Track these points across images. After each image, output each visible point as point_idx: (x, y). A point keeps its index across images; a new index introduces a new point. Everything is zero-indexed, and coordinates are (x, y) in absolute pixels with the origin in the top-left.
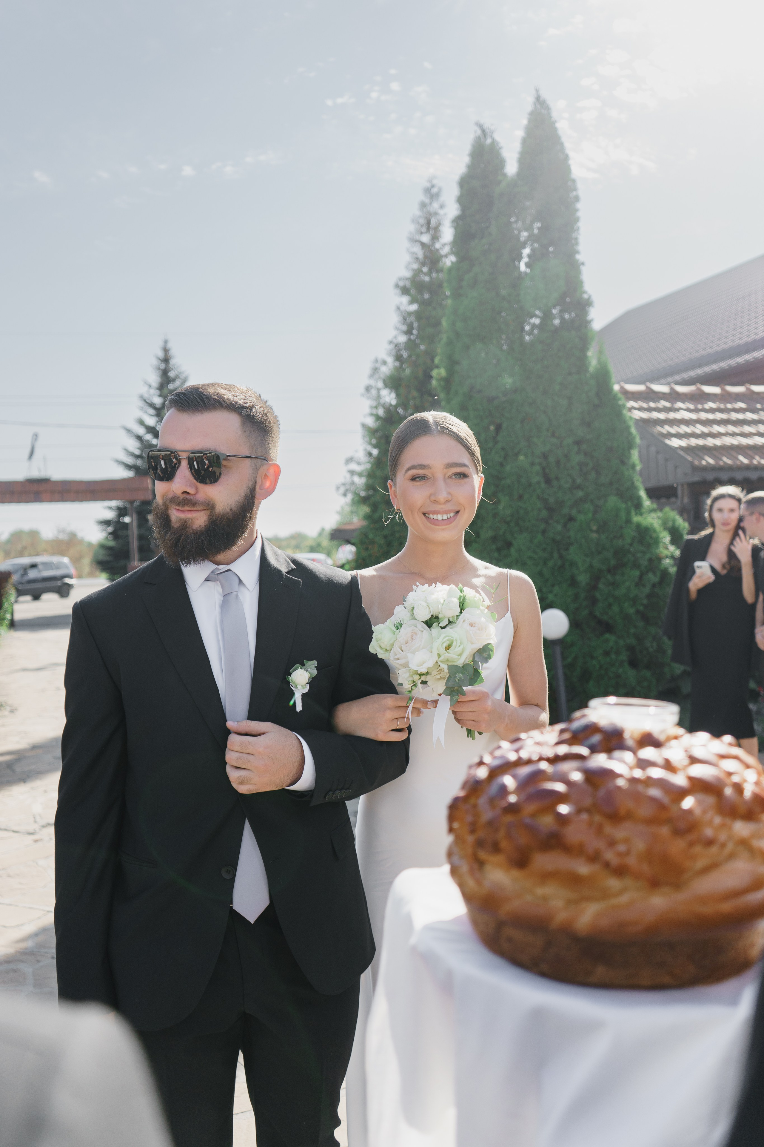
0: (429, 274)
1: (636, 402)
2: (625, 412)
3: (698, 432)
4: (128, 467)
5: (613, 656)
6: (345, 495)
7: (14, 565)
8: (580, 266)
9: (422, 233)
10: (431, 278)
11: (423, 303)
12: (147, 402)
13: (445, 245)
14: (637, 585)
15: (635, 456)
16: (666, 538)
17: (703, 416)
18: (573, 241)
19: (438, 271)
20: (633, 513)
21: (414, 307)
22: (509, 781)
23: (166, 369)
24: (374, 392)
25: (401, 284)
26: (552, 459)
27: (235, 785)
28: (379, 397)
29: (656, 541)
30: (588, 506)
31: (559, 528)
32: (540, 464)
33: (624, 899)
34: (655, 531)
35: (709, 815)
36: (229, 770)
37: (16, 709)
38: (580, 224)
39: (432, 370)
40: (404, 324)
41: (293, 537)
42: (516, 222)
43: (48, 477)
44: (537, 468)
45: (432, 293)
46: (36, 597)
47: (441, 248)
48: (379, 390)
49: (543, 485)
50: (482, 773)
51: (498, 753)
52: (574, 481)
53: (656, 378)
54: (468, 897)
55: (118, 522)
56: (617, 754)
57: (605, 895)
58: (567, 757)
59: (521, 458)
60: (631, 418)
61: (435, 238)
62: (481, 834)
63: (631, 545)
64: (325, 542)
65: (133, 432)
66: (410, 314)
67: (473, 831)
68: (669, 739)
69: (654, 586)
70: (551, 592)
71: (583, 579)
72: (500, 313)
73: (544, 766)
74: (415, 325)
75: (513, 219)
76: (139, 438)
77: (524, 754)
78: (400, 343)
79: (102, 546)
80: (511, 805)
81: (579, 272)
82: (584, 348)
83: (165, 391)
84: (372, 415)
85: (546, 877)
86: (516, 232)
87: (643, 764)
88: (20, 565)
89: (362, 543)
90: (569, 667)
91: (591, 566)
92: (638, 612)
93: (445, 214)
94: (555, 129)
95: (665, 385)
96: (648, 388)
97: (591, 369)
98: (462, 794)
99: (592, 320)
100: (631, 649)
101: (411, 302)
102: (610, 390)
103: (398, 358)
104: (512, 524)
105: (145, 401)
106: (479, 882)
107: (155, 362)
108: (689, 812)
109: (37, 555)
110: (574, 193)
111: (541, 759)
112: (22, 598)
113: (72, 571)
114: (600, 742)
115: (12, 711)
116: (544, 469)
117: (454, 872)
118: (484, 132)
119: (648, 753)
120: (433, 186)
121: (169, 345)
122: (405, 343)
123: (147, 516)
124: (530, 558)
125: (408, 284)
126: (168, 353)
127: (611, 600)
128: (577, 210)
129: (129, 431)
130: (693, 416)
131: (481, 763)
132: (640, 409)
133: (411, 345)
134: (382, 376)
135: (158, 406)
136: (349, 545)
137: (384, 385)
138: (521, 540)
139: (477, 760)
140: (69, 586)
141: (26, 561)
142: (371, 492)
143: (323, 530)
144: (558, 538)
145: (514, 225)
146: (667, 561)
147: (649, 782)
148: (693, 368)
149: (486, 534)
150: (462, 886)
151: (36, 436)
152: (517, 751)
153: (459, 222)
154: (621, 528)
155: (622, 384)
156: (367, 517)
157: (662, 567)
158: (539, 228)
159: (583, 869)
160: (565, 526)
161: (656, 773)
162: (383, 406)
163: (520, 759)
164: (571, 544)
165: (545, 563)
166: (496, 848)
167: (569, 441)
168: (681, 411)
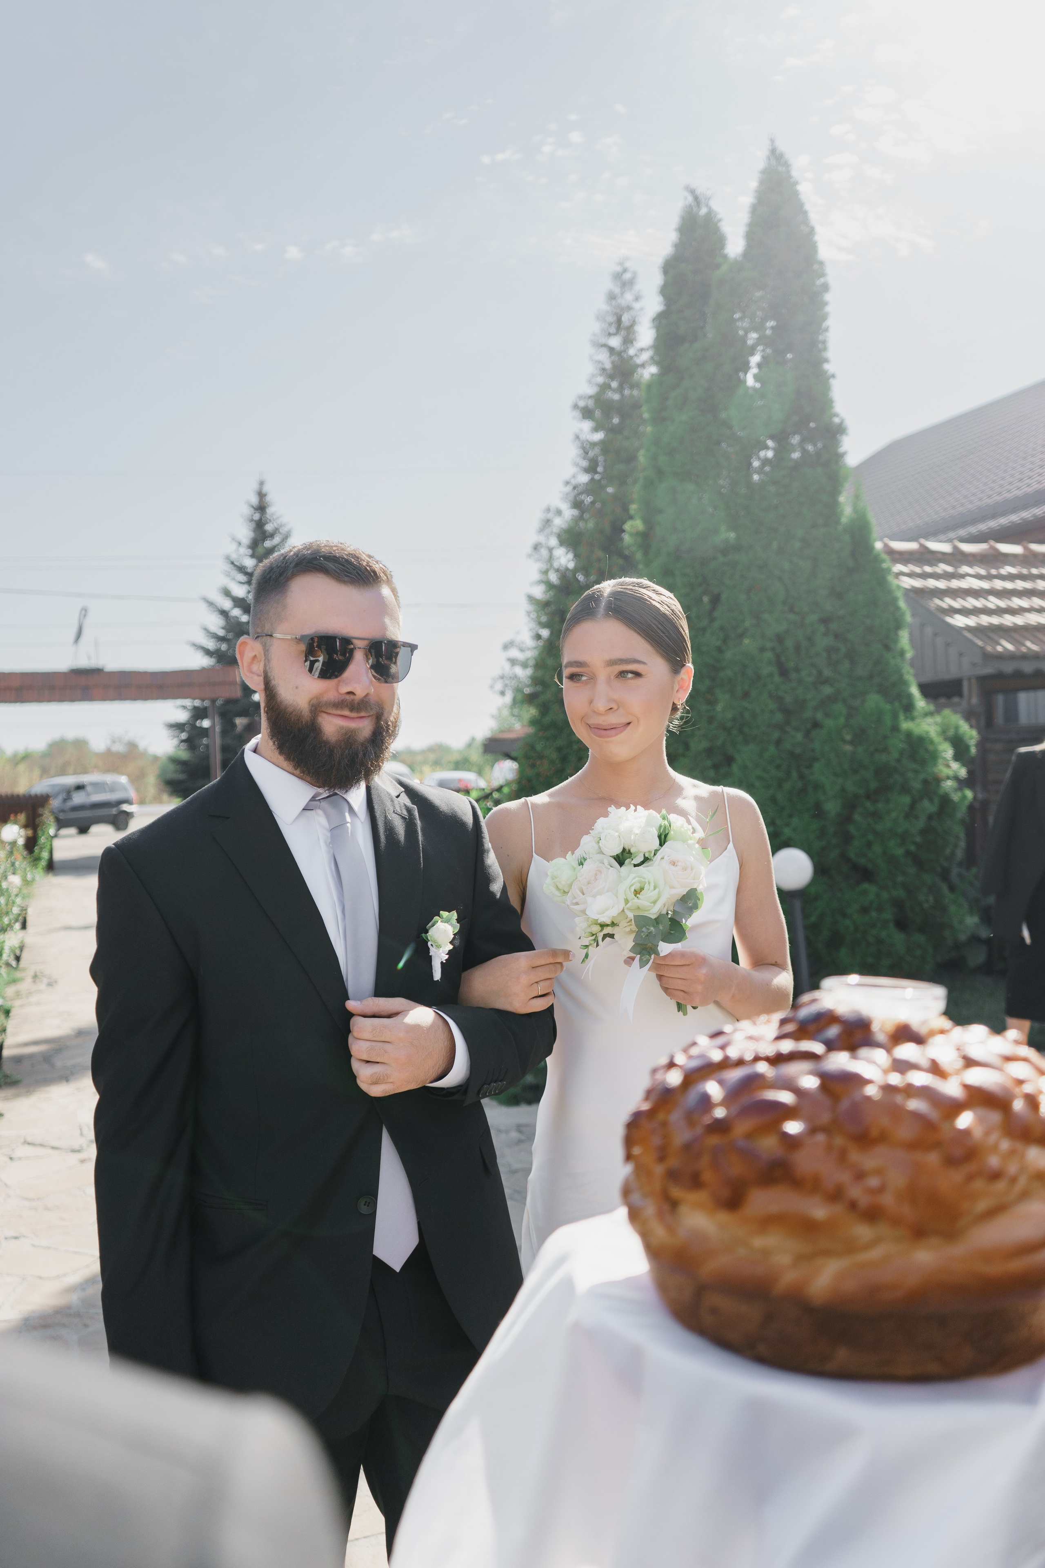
0: (620, 389)
1: (905, 565)
2: (891, 579)
3: (991, 606)
4: (208, 653)
5: (874, 914)
6: (503, 693)
7: (54, 786)
8: (829, 379)
9: (610, 334)
10: (622, 395)
11: (612, 431)
12: (235, 566)
13: (642, 350)
14: (907, 816)
15: (904, 639)
16: (947, 751)
17: (999, 584)
18: (820, 346)
19: (632, 387)
20: (902, 717)
21: (599, 436)
22: (713, 1089)
23: (261, 519)
24: (544, 552)
25: (582, 404)
26: (789, 643)
27: (363, 1086)
28: (551, 558)
29: (934, 756)
30: (839, 707)
31: (799, 737)
32: (773, 649)
33: (875, 1254)
34: (932, 742)
35: (993, 1138)
36: (355, 1065)
37: (56, 982)
38: (829, 322)
39: (624, 523)
40: (584, 459)
41: (431, 750)
42: (741, 319)
43: (100, 667)
44: (769, 655)
45: (623, 416)
46: (83, 830)
47: (636, 355)
48: (551, 550)
49: (777, 679)
50: (674, 1078)
51: (694, 1051)
52: (820, 673)
53: (934, 533)
54: (653, 1251)
55: (194, 727)
56: (864, 1052)
57: (850, 1247)
58: (793, 1057)
59: (746, 641)
60: (899, 587)
61: (628, 341)
62: (673, 1162)
63: (898, 761)
64: (476, 756)
65: (216, 606)
66: (593, 444)
67: (662, 1159)
68: (932, 1033)
69: (930, 817)
70: (788, 825)
71: (832, 807)
72: (718, 443)
73: (762, 1067)
74: (601, 459)
75: (737, 316)
76: (224, 613)
77: (733, 1053)
78: (580, 485)
79: (174, 760)
80: (718, 1121)
81: (827, 387)
82: (835, 492)
83: (260, 550)
84: (541, 582)
85: (767, 1222)
86: (741, 333)
87: (901, 1066)
88: (62, 785)
89: (527, 757)
90: (813, 929)
91: (843, 790)
92: (908, 853)
93: (642, 309)
94: (796, 194)
95: (945, 542)
96: (922, 546)
97: (844, 520)
98: (646, 1107)
99: (845, 453)
100: (898, 904)
101: (596, 429)
102: (870, 548)
103: (577, 504)
104: (735, 732)
105: (232, 563)
106: (671, 1230)
107: (247, 511)
108: (966, 1133)
109: (85, 771)
110: (822, 280)
111: (757, 1059)
112: (64, 832)
113: (132, 794)
114: (840, 1036)
115: (49, 985)
116: (778, 656)
117: (634, 1216)
118: (696, 199)
119: (907, 1051)
120: (625, 270)
121: (266, 489)
122: (587, 483)
123: (235, 720)
124: (759, 778)
125: (591, 403)
126: (265, 499)
127: (871, 837)
128: (826, 304)
129: (211, 604)
130: (985, 585)
131: (671, 1065)
132: (911, 575)
133: (593, 488)
134: (555, 530)
135: (249, 570)
136: (508, 761)
137: (558, 542)
138: (746, 754)
139: (664, 1061)
140: (128, 815)
141: (70, 780)
142: (539, 688)
143: (473, 739)
144: (798, 750)
145: (739, 324)
146: (949, 784)
147: (910, 1091)
148: (984, 519)
149: (698, 745)
150: (645, 1236)
151: (84, 612)
152: (723, 1047)
153: (660, 320)
154: (885, 737)
155: (886, 540)
156: (534, 722)
157: (941, 792)
158: (772, 328)
159: (819, 1211)
160: (807, 734)
161: (919, 1079)
162: (557, 570)
163: (726, 1059)
164: (816, 759)
165: (780, 786)
166: (696, 1182)
167: (813, 618)
168: (967, 578)
